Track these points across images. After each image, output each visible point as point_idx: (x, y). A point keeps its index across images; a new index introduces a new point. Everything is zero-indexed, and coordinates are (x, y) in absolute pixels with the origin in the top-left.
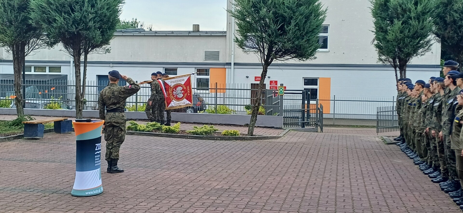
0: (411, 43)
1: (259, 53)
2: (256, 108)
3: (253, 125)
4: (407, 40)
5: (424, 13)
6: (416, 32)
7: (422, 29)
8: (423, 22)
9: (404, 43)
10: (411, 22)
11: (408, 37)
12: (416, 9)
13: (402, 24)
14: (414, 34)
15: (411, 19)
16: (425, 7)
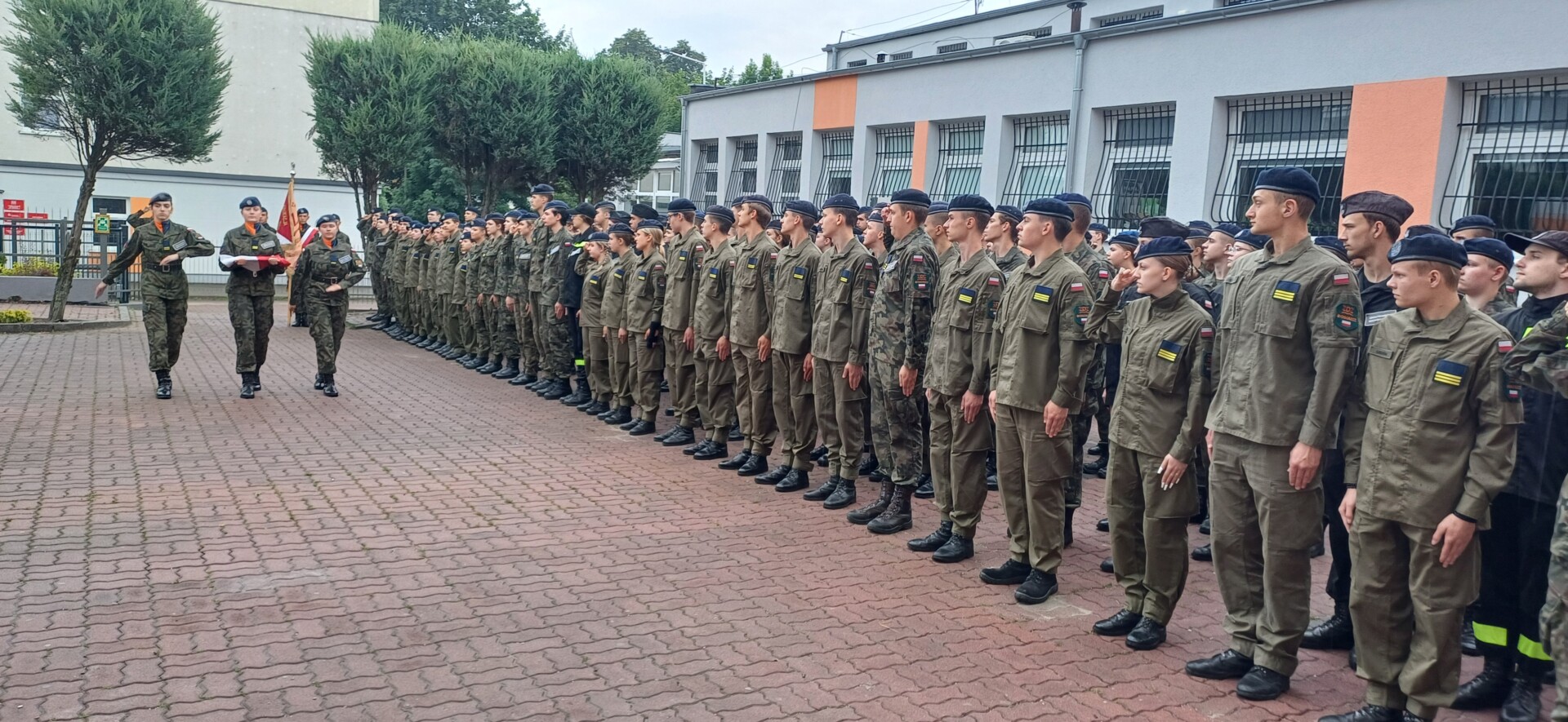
0: (390, 144)
1: (74, 141)
2: (70, 261)
3: (64, 297)
4: (383, 138)
5: (412, 91)
6: (399, 123)
7: (407, 119)
8: (410, 106)
9: (377, 142)
10: (389, 104)
11: (384, 132)
12: (397, 81)
13: (373, 106)
14: (396, 128)
15: (389, 98)
16: (413, 80)
